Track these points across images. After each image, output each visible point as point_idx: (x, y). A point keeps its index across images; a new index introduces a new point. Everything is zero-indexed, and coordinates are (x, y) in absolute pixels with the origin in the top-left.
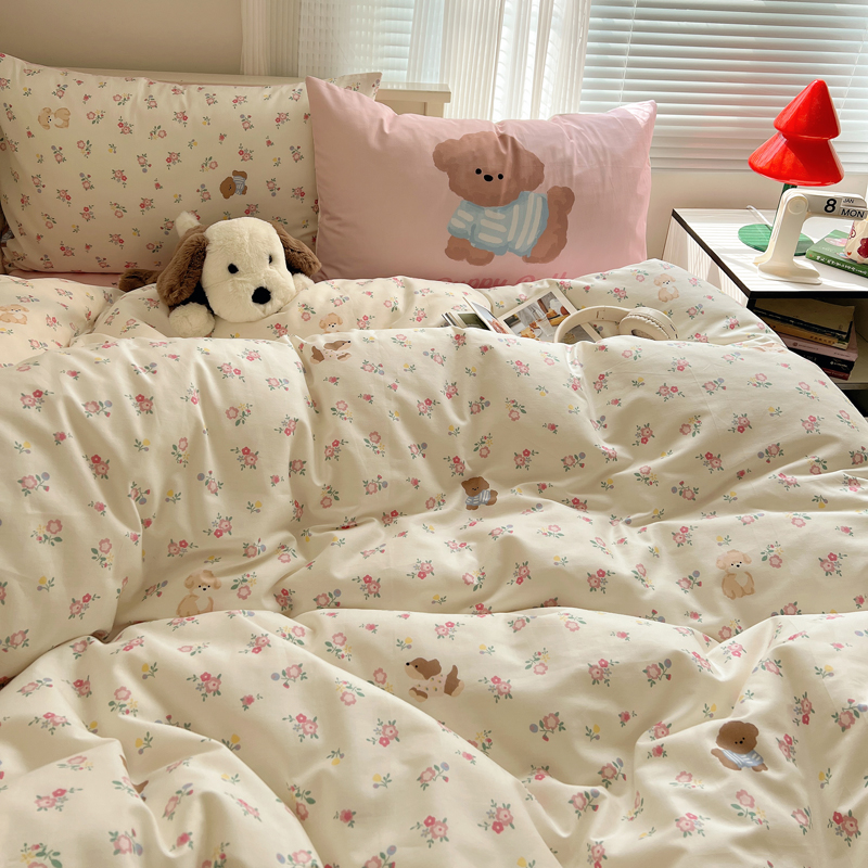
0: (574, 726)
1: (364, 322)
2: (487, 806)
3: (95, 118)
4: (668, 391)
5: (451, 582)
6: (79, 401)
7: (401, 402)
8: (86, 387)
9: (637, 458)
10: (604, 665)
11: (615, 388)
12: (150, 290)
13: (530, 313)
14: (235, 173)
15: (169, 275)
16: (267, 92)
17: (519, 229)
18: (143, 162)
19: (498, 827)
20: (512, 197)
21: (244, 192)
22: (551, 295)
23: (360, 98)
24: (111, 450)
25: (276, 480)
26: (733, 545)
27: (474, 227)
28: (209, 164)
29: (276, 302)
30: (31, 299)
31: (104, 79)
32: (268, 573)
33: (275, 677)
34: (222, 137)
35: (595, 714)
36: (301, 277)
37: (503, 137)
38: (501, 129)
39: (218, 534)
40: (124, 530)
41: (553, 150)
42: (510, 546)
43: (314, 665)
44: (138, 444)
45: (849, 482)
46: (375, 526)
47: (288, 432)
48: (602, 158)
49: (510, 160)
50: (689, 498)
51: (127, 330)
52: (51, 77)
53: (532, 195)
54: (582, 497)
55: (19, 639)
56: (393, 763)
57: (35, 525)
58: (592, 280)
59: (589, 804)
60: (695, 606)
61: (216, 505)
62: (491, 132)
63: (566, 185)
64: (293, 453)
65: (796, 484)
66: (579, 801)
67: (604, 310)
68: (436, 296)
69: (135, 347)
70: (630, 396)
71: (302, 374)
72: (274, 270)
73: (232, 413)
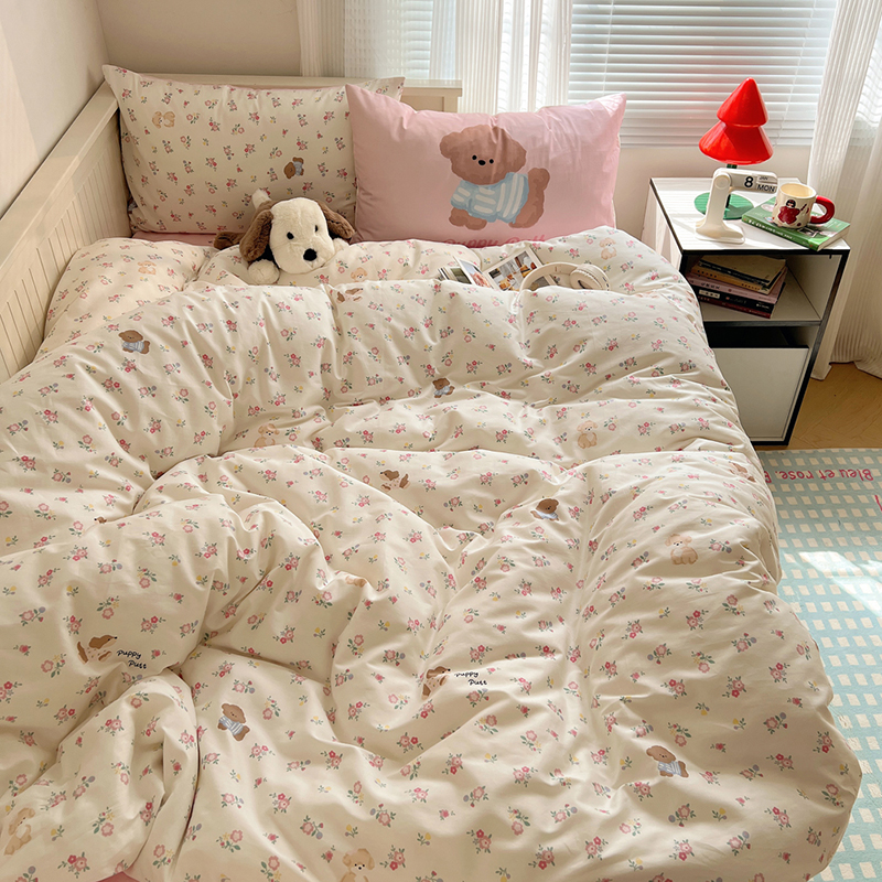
0: (467, 504)
1: (383, 275)
2: (410, 532)
3: (192, 119)
4: (570, 323)
5: (415, 435)
6: (194, 324)
7: (394, 329)
8: (198, 316)
9: (546, 367)
10: (489, 475)
11: (539, 322)
12: (235, 250)
13: (509, 267)
14: (295, 159)
15: (247, 239)
16: (318, 94)
17: (506, 203)
18: (228, 152)
19: (413, 540)
20: (500, 177)
21: (302, 174)
22: (525, 254)
23: (386, 99)
24: (214, 352)
25: (312, 374)
26: (589, 418)
27: (471, 201)
28: (276, 152)
29: (320, 259)
30: (156, 257)
31: (198, 87)
32: (308, 427)
33: (306, 473)
34: (285, 132)
35: (480, 499)
36: (339, 241)
37: (495, 129)
38: (496, 122)
39: (277, 404)
40: (223, 398)
41: (534, 139)
42: (453, 416)
43: (327, 469)
44: (229, 349)
45: (674, 382)
46: (374, 404)
47: (319, 346)
48: (574, 145)
49: (499, 148)
50: (573, 391)
51: (220, 279)
52: (159, 87)
53: (516, 175)
54: (507, 391)
55: (168, 451)
56: (365, 514)
57: (174, 391)
58: (557, 243)
59: (468, 538)
60: (560, 452)
61: (275, 387)
62: (487, 125)
63: (543, 167)
64: (322, 360)
65: (638, 383)
66: (463, 537)
67: (560, 265)
68: (438, 255)
69: (226, 291)
70: (546, 327)
71: (330, 310)
72: (319, 237)
73: (285, 333)
